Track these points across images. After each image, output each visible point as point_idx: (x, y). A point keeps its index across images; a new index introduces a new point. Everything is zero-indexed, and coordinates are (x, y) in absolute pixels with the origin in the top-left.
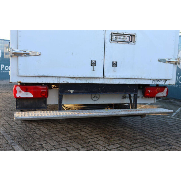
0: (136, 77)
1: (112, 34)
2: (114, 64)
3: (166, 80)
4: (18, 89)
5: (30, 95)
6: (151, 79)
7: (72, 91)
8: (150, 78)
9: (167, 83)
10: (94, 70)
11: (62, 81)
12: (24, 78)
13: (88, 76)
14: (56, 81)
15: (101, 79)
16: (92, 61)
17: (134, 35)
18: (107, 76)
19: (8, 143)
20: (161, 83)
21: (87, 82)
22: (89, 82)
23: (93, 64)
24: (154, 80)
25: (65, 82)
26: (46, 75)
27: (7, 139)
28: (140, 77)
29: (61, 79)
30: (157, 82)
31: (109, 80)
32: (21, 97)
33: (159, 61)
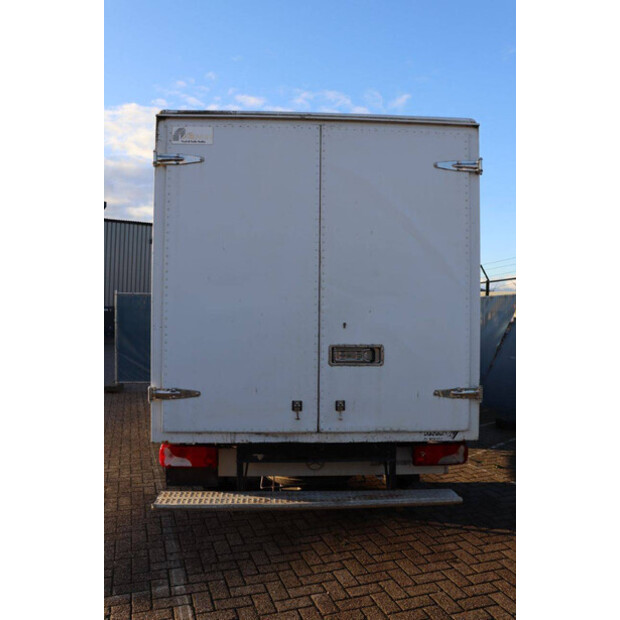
0: (388, 429)
1: (333, 349)
2: (340, 406)
3: (455, 433)
4: (167, 451)
5: (187, 463)
6: (421, 432)
7: (260, 457)
8: (418, 429)
9: (459, 438)
10: (298, 419)
11: (239, 440)
12: (174, 436)
13: (287, 429)
14: (228, 440)
15: (314, 435)
16: (294, 402)
17: (379, 349)
18: (326, 429)
19: (162, 533)
20: (446, 438)
21: (288, 440)
22: (292, 441)
23: (297, 407)
24: (430, 433)
25: (245, 442)
26: (209, 429)
27: (163, 523)
28: (395, 429)
29: (238, 436)
30: (435, 437)
31: (329, 436)
32: (173, 465)
33: (435, 394)
